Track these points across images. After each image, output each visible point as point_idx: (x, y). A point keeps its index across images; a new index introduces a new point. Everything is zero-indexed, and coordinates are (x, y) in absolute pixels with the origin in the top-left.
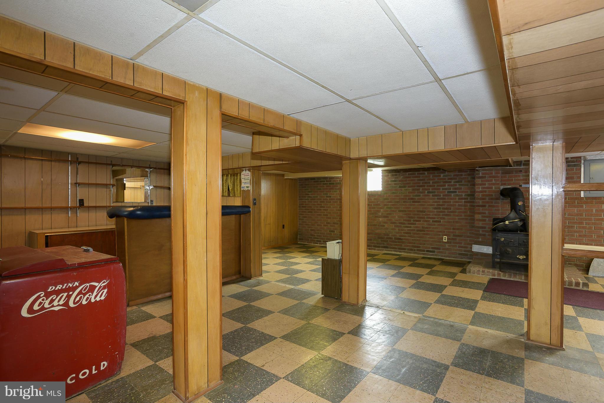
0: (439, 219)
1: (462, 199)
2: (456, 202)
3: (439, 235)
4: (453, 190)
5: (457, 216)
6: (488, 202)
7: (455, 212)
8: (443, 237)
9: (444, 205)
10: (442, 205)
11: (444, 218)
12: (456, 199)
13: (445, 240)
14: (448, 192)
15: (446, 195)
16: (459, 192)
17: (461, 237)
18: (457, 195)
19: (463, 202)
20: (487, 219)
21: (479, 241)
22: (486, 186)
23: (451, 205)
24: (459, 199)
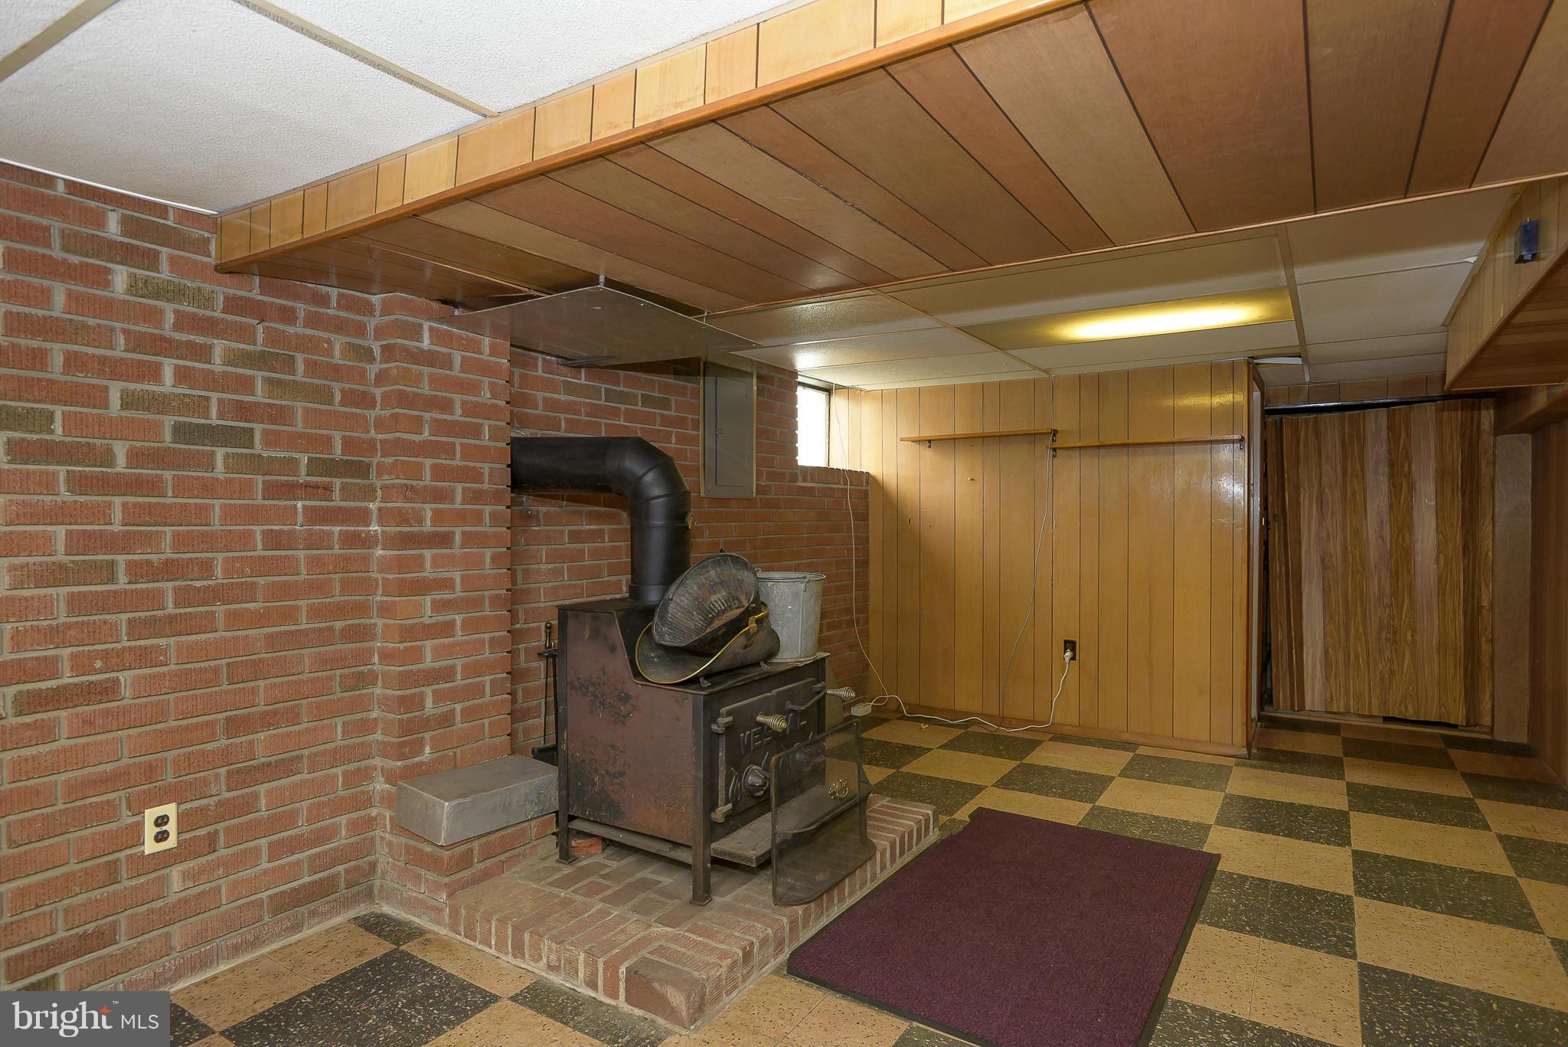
0: (98, 664)
1: (290, 490)
2: (253, 515)
3: (108, 811)
4: (221, 417)
5: (260, 619)
6: (460, 517)
7: (248, 592)
8: (139, 826)
9: (150, 541)
10: (122, 543)
11: (145, 658)
12: (246, 489)
13: (161, 837)
14: (181, 432)
15: (159, 458)
16: (270, 440)
17: (290, 773)
18: (257, 464)
19: (300, 518)
20: (458, 619)
21: (421, 764)
22: (449, 417)
23: (209, 541)
24: (271, 491)
